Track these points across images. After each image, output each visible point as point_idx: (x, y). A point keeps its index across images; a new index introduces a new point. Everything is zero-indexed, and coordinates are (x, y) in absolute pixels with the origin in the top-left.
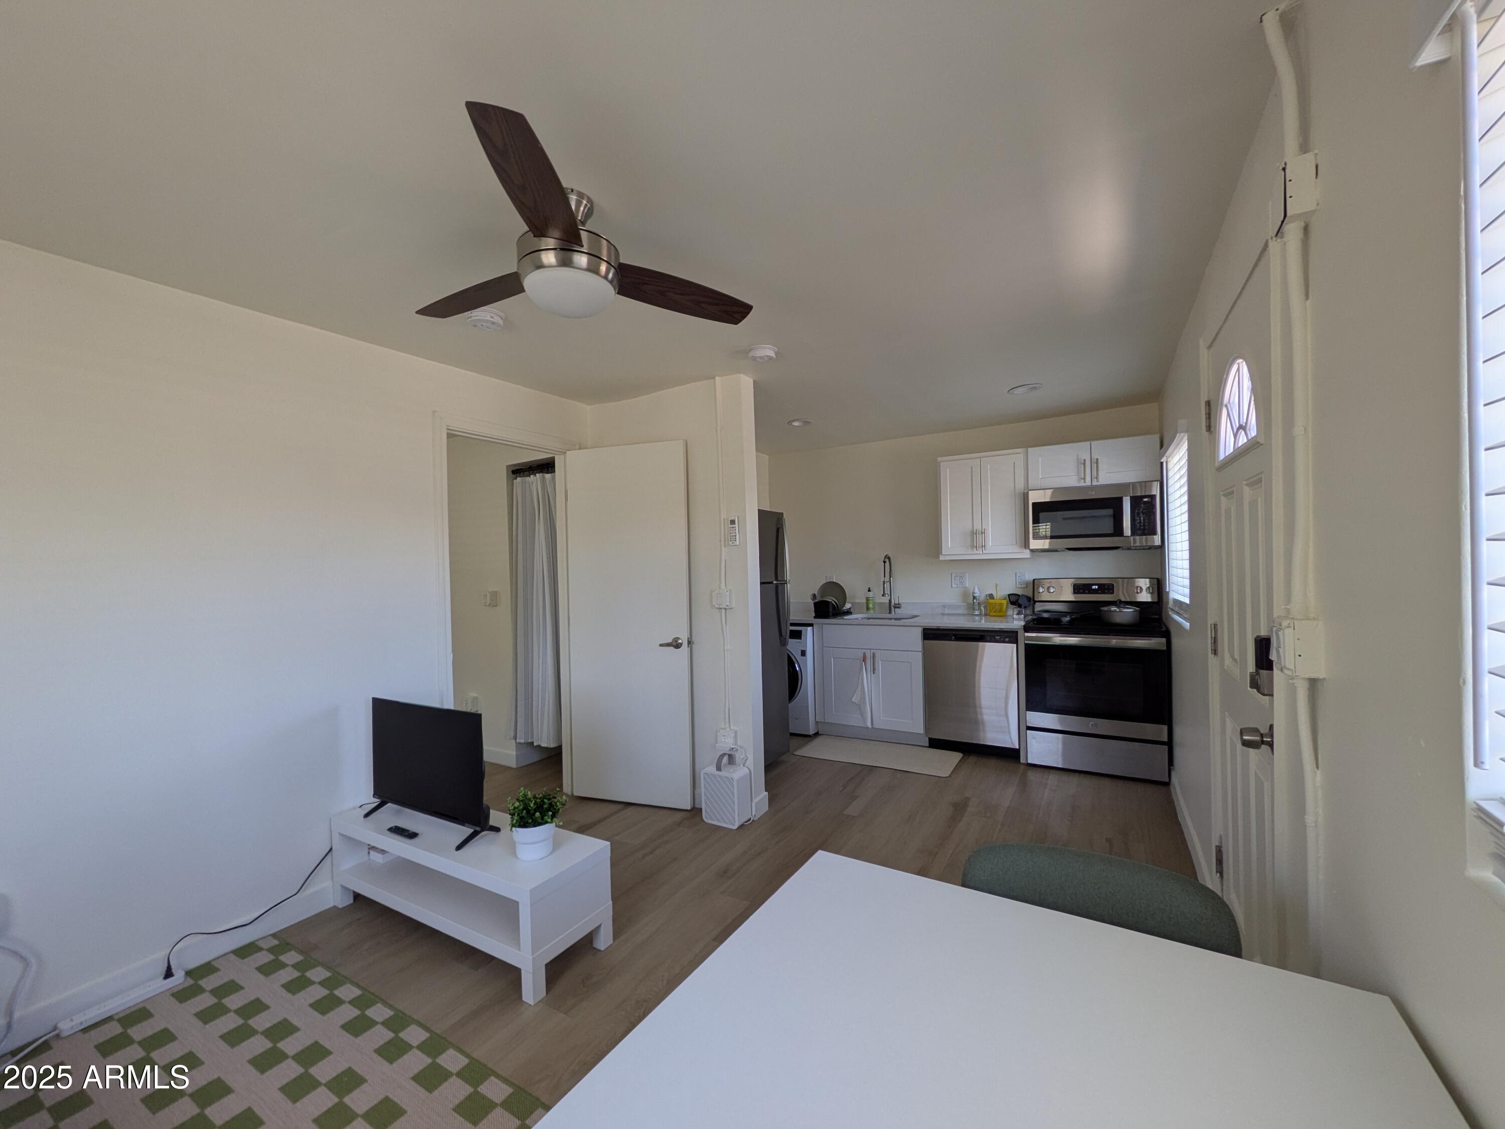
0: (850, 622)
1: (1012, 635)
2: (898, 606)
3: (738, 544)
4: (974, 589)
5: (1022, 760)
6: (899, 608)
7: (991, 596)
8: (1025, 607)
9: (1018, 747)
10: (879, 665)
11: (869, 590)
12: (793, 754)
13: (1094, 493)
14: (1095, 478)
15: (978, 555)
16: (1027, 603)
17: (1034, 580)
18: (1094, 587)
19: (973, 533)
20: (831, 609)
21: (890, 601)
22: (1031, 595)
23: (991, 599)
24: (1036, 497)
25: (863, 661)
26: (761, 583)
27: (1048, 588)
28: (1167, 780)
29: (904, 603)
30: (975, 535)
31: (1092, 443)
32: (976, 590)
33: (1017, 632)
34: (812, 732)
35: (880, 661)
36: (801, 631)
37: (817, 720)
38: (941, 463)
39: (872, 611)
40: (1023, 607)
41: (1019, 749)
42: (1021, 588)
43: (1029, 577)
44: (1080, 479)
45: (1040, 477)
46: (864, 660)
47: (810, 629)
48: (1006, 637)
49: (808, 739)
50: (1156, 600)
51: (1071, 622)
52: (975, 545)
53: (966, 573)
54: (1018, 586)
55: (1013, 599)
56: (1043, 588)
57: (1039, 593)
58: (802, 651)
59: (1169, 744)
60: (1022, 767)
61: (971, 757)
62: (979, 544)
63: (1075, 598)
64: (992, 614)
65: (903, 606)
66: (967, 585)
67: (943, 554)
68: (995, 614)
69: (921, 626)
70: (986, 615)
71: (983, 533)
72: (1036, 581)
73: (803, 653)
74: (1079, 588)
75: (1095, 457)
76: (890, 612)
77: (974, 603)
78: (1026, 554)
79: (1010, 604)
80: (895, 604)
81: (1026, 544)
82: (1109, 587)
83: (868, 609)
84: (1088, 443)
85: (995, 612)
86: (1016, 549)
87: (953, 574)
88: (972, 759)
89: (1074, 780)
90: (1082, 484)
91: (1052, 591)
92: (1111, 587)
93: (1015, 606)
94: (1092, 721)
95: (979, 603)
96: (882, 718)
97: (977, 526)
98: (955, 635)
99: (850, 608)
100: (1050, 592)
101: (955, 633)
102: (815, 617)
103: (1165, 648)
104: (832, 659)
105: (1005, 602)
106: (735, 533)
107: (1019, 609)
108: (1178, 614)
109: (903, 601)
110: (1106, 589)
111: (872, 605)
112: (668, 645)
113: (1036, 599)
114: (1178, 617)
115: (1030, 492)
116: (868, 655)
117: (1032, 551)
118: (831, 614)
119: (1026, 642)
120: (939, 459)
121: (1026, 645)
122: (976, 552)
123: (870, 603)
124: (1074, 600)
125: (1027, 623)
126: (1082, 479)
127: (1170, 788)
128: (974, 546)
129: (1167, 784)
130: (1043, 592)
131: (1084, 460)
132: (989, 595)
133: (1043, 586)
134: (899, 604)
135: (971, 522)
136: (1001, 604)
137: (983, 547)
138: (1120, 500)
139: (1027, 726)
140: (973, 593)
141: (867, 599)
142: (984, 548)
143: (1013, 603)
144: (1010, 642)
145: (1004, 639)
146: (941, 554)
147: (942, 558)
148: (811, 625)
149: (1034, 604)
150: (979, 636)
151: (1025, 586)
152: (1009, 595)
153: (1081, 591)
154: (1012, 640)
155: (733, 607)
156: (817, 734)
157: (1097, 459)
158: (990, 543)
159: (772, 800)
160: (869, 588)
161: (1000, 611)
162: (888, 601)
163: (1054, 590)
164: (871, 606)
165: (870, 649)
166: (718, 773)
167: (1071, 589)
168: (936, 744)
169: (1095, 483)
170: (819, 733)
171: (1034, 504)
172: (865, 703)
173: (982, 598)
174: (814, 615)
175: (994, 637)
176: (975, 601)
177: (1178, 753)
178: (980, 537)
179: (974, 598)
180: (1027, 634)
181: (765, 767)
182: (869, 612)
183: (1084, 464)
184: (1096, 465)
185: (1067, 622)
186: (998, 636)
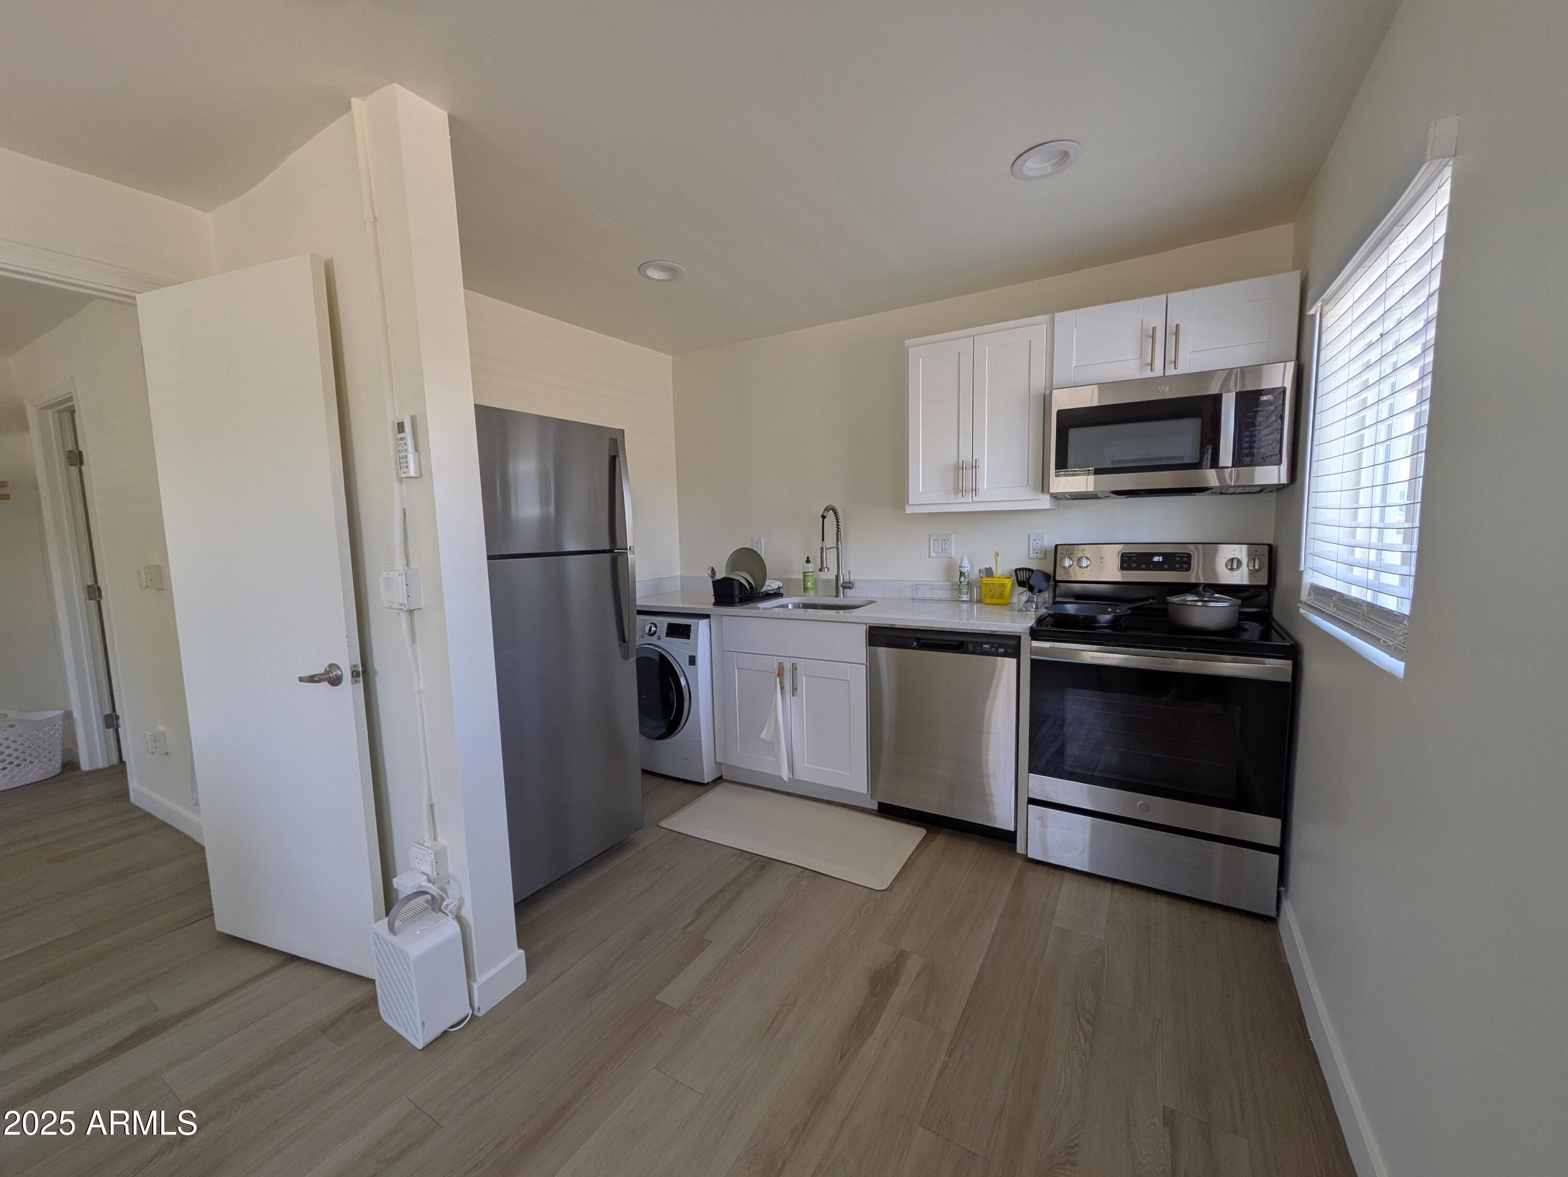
0: (768, 614)
1: (1009, 642)
2: (848, 586)
3: (412, 474)
4: (962, 560)
5: (1020, 849)
6: (850, 588)
7: (989, 572)
8: (1040, 591)
9: (1013, 830)
10: (803, 682)
11: (808, 561)
12: (658, 826)
13: (1167, 388)
14: (1171, 362)
15: (966, 504)
16: (1043, 585)
17: (1056, 546)
18: (1156, 559)
19: (959, 468)
20: (737, 593)
21: (837, 577)
22: (1051, 571)
23: (987, 576)
24: (1064, 400)
25: (778, 675)
26: (490, 558)
27: (1080, 560)
28: (1273, 914)
29: (858, 580)
30: (961, 471)
31: (1170, 295)
32: (966, 563)
33: (1019, 637)
34: (707, 778)
35: (804, 677)
36: (690, 626)
37: (717, 761)
38: (910, 349)
39: (811, 593)
40: (1036, 590)
41: (1015, 832)
42: (1037, 558)
43: (1049, 541)
44: (1143, 365)
45: (1074, 366)
46: (780, 673)
47: (703, 624)
48: (1000, 646)
49: (701, 789)
50: (1264, 581)
51: (1115, 623)
52: (960, 488)
53: (952, 534)
54: (1032, 555)
55: (1023, 576)
56: (1071, 559)
57: (1064, 568)
58: (690, 657)
59: (1282, 851)
60: (1019, 863)
61: (939, 836)
62: (968, 484)
63: (1123, 576)
64: (987, 601)
65: (856, 584)
66: (953, 555)
67: (910, 503)
68: (993, 601)
69: (866, 624)
70: (979, 601)
71: (974, 466)
72: (1059, 547)
73: (692, 661)
74: (1129, 561)
75: (1172, 322)
76: (837, 595)
77: (961, 582)
78: (1045, 502)
79: (1017, 585)
80: (844, 582)
81: (1044, 486)
82: (1182, 558)
83: (806, 589)
84: (1164, 296)
85: (992, 597)
86: (1027, 494)
87: (932, 536)
88: (941, 841)
89: (1106, 893)
90: (1148, 374)
91: (1084, 564)
92: (1185, 559)
93: (1025, 589)
94: (1141, 799)
95: (968, 582)
96: (806, 765)
97: (966, 456)
98: (918, 640)
99: (779, 588)
100: (1081, 567)
101: (918, 635)
102: (716, 604)
103: (1289, 680)
104: (736, 669)
105: (1009, 582)
106: (406, 450)
107: (1029, 593)
108: (1320, 612)
109: (859, 578)
110: (1178, 562)
111: (812, 584)
112: (312, 679)
113: (1058, 578)
114: (1320, 620)
115: (1053, 391)
116: (787, 667)
117: (1056, 497)
118: (737, 600)
119: (1033, 657)
120: (907, 342)
121: (1032, 660)
122: (961, 500)
123: (809, 581)
124: (1120, 580)
125: (1040, 621)
126: (1147, 364)
127: (1278, 930)
128: (959, 490)
129: (1271, 921)
130: (1070, 566)
131: (1154, 329)
132: (986, 569)
133: (1071, 556)
134: (850, 582)
135: (955, 450)
136: (1003, 585)
137: (975, 490)
138: (1217, 400)
139: (1029, 798)
140: (961, 567)
141: (805, 574)
142: (974, 493)
143: (1021, 584)
144: (1005, 655)
145: (997, 649)
146: (908, 503)
147: (909, 510)
148: (707, 616)
149: (1056, 586)
150: (957, 644)
151: (1043, 556)
152: (1016, 570)
153: (1134, 565)
154: (1010, 651)
155: (423, 606)
156: (719, 780)
157: (1178, 326)
158: (984, 483)
159: (531, 965)
160: (808, 558)
161: (1001, 596)
162: (834, 578)
163: (1089, 563)
164: (809, 584)
165: (789, 657)
166: (392, 938)
167: (1115, 562)
168: (887, 811)
169: (1171, 371)
170: (724, 777)
171: (1060, 413)
172: (779, 742)
173: (975, 575)
174: (714, 601)
175: (980, 645)
176: (962, 579)
177: (1299, 869)
178: (968, 473)
179: (962, 574)
180: (1035, 644)
181: (517, 906)
182: (807, 594)
183: (1153, 337)
184: (1174, 337)
185: (1106, 622)
186: (987, 644)
